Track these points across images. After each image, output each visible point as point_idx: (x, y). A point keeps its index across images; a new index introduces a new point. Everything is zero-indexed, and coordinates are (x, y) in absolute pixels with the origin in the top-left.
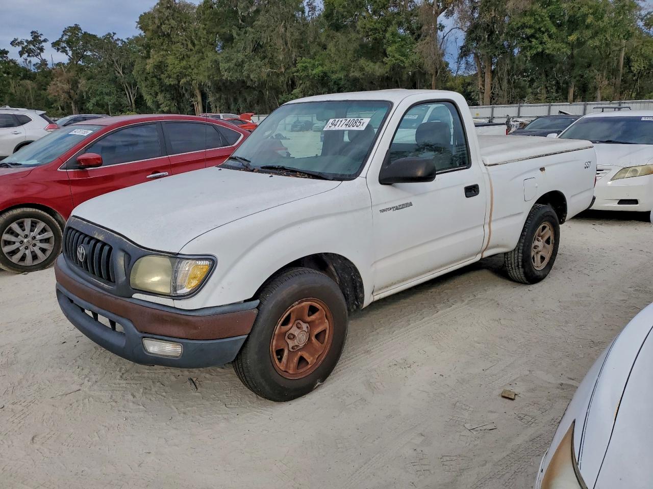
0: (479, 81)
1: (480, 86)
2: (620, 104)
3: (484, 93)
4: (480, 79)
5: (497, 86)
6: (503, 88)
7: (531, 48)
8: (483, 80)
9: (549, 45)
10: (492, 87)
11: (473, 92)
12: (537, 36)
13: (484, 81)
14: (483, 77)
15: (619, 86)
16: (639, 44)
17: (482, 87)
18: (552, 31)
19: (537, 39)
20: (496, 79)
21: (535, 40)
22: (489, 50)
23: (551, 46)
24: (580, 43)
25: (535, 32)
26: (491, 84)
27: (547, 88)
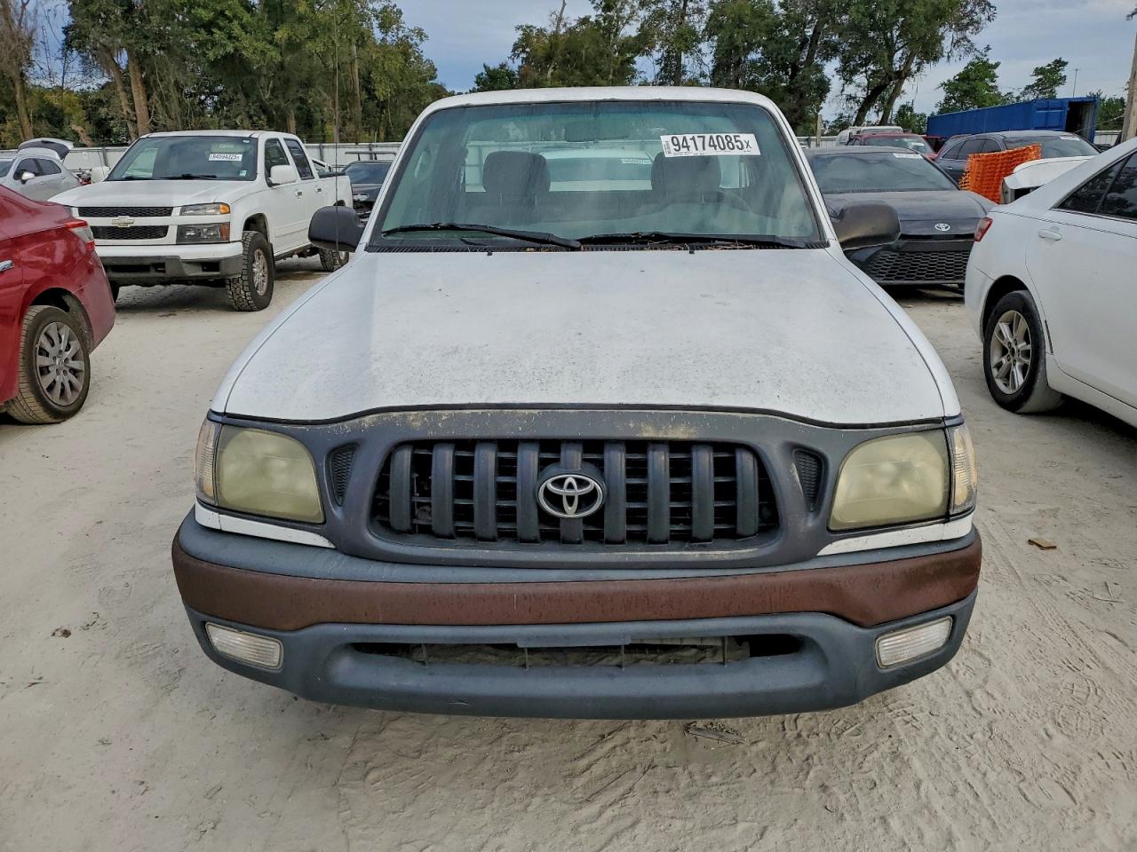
0: (122, 98)
1: (126, 109)
2: (370, 147)
3: (136, 122)
4: (122, 94)
5: (160, 109)
6: (173, 114)
7: (214, 44)
8: (129, 96)
9: (246, 43)
10: (150, 112)
11: (112, 119)
12: (221, 24)
13: (131, 99)
14: (129, 92)
15: (360, 119)
16: (378, 55)
17: (129, 111)
18: (245, 19)
19: (221, 29)
20: (155, 97)
21: (218, 32)
22: (133, 41)
23: (250, 46)
24: (292, 46)
25: (216, 18)
26: (148, 106)
27: (251, 117)
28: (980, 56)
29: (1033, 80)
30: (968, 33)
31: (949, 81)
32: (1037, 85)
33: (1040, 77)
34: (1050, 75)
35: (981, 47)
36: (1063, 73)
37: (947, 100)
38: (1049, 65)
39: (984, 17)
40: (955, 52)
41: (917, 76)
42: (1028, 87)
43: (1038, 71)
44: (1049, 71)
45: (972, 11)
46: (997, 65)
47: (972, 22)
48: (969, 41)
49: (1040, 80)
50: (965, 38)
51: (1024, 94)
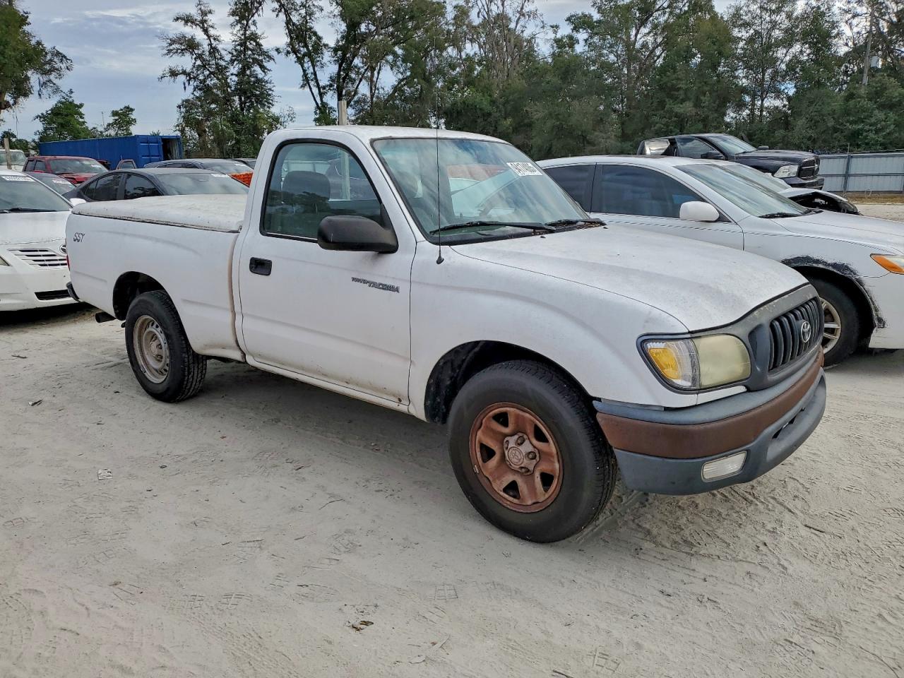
28: (66, 97)
29: (111, 120)
30: (52, 77)
31: (42, 114)
32: (115, 123)
33: (117, 118)
34: (123, 117)
35: (66, 90)
36: (133, 117)
37: (46, 129)
38: (121, 110)
39: (63, 66)
40: (44, 91)
41: (16, 108)
42: (109, 125)
43: (115, 113)
44: (122, 114)
45: (51, 60)
46: (81, 106)
47: (53, 69)
48: (54, 84)
49: (116, 120)
50: (50, 81)
51: (106, 130)
